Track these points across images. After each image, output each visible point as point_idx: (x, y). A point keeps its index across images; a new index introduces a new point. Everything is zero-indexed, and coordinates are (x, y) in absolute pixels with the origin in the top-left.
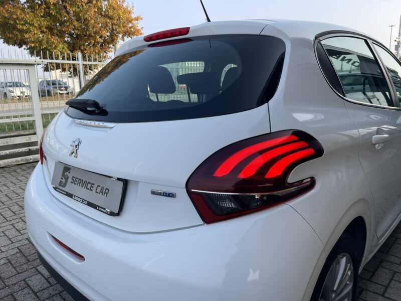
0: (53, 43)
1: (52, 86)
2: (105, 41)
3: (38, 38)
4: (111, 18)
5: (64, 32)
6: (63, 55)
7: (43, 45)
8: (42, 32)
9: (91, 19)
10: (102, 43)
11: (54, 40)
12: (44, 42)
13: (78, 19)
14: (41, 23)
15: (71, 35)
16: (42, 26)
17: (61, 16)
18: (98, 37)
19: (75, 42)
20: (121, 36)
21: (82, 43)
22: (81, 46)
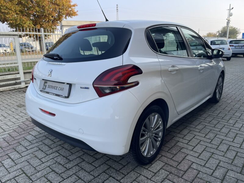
0: (24, 20)
1: (24, 46)
2: (55, 19)
3: (14, 18)
4: (58, 5)
5: (30, 14)
6: (30, 28)
7: (17, 22)
8: (17, 14)
9: (47, 6)
10: (53, 20)
11: (24, 18)
12: (18, 20)
13: (39, 6)
14: (16, 8)
15: (34, 15)
16: (17, 10)
17: (28, 4)
18: (51, 17)
19: (37, 20)
20: (64, 16)
21: (41, 20)
22: (40, 22)
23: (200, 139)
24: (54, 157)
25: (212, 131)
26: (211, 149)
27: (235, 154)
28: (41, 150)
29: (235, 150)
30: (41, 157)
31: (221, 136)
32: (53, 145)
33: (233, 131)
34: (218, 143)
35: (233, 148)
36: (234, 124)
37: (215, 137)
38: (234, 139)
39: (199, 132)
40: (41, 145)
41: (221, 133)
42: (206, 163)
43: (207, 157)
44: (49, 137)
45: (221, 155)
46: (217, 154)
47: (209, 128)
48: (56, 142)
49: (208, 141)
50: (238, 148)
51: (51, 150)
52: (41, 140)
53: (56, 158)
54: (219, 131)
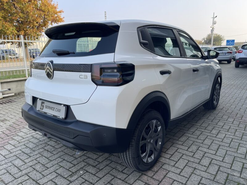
0: (6, 26)
1: (5, 53)
2: (40, 25)
5: (13, 20)
6: (13, 34)
9: (31, 12)
10: (38, 26)
11: (7, 24)
12: (1, 26)
13: (23, 12)
15: (18, 21)
17: (11, 10)
18: (35, 23)
20: (50, 22)
21: (25, 26)
22: (24, 28)
23: (182, 152)
24: (22, 181)
25: (195, 142)
26: (194, 163)
27: (218, 168)
28: (9, 173)
29: (218, 164)
30: (8, 182)
31: (203, 148)
32: (23, 166)
33: (216, 142)
34: (200, 157)
35: (215, 162)
36: (217, 135)
37: (198, 149)
38: (217, 152)
39: (182, 145)
40: (10, 166)
41: (204, 145)
42: (187, 181)
43: (189, 173)
44: (20, 157)
45: (203, 170)
46: (199, 169)
47: (192, 140)
48: (28, 162)
49: (190, 155)
50: (220, 161)
51: (20, 173)
52: (11, 160)
53: (25, 182)
54: (202, 143)
